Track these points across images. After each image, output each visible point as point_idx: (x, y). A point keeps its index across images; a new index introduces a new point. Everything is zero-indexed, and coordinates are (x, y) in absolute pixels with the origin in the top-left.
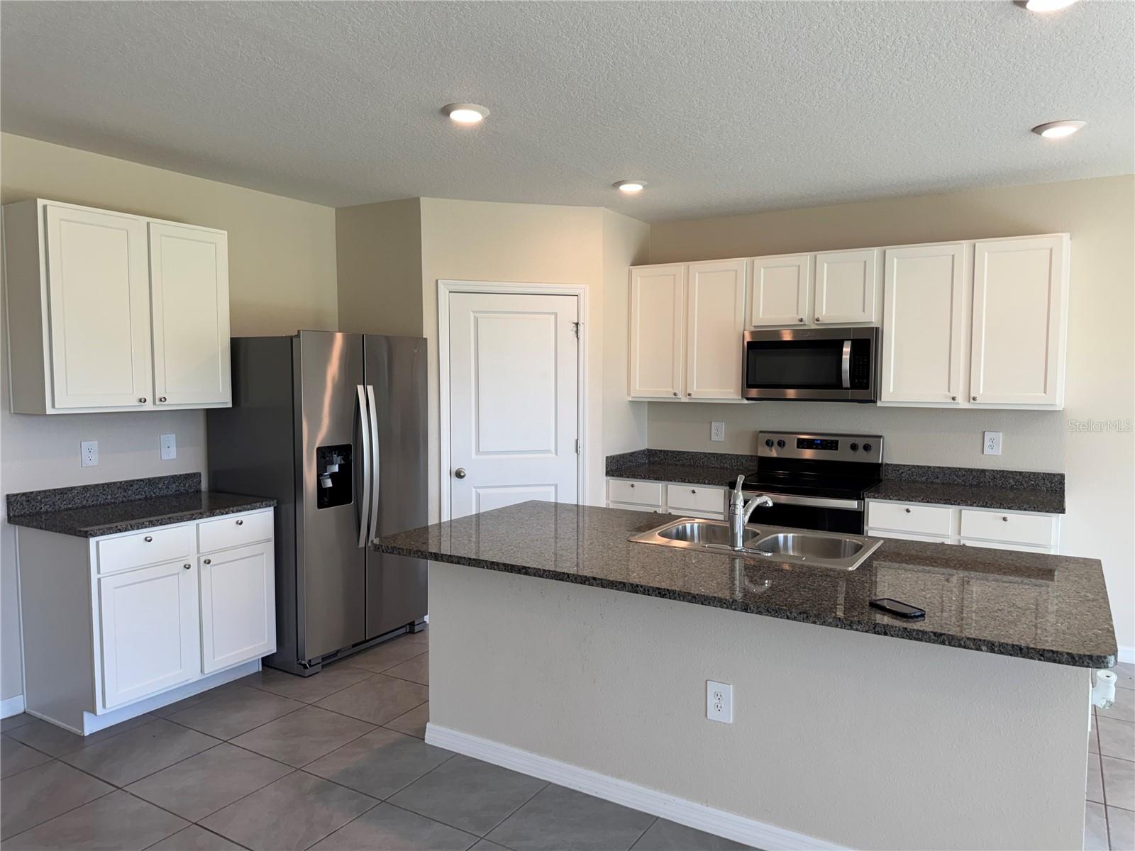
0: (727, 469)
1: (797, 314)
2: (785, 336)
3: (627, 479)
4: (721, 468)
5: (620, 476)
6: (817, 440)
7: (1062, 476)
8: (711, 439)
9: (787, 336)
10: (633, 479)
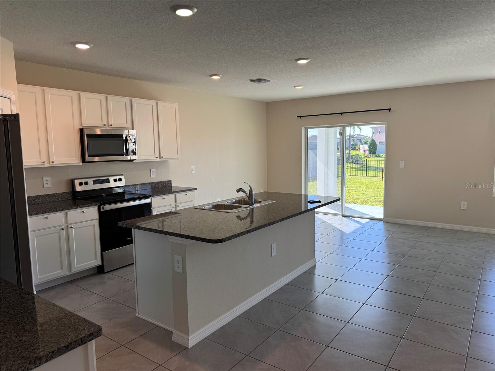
0: (56, 201)
1: (102, 122)
2: (97, 132)
3: (42, 215)
4: (53, 202)
5: (37, 214)
6: (101, 179)
7: (171, 181)
8: (43, 187)
9: (98, 132)
10: (46, 214)
